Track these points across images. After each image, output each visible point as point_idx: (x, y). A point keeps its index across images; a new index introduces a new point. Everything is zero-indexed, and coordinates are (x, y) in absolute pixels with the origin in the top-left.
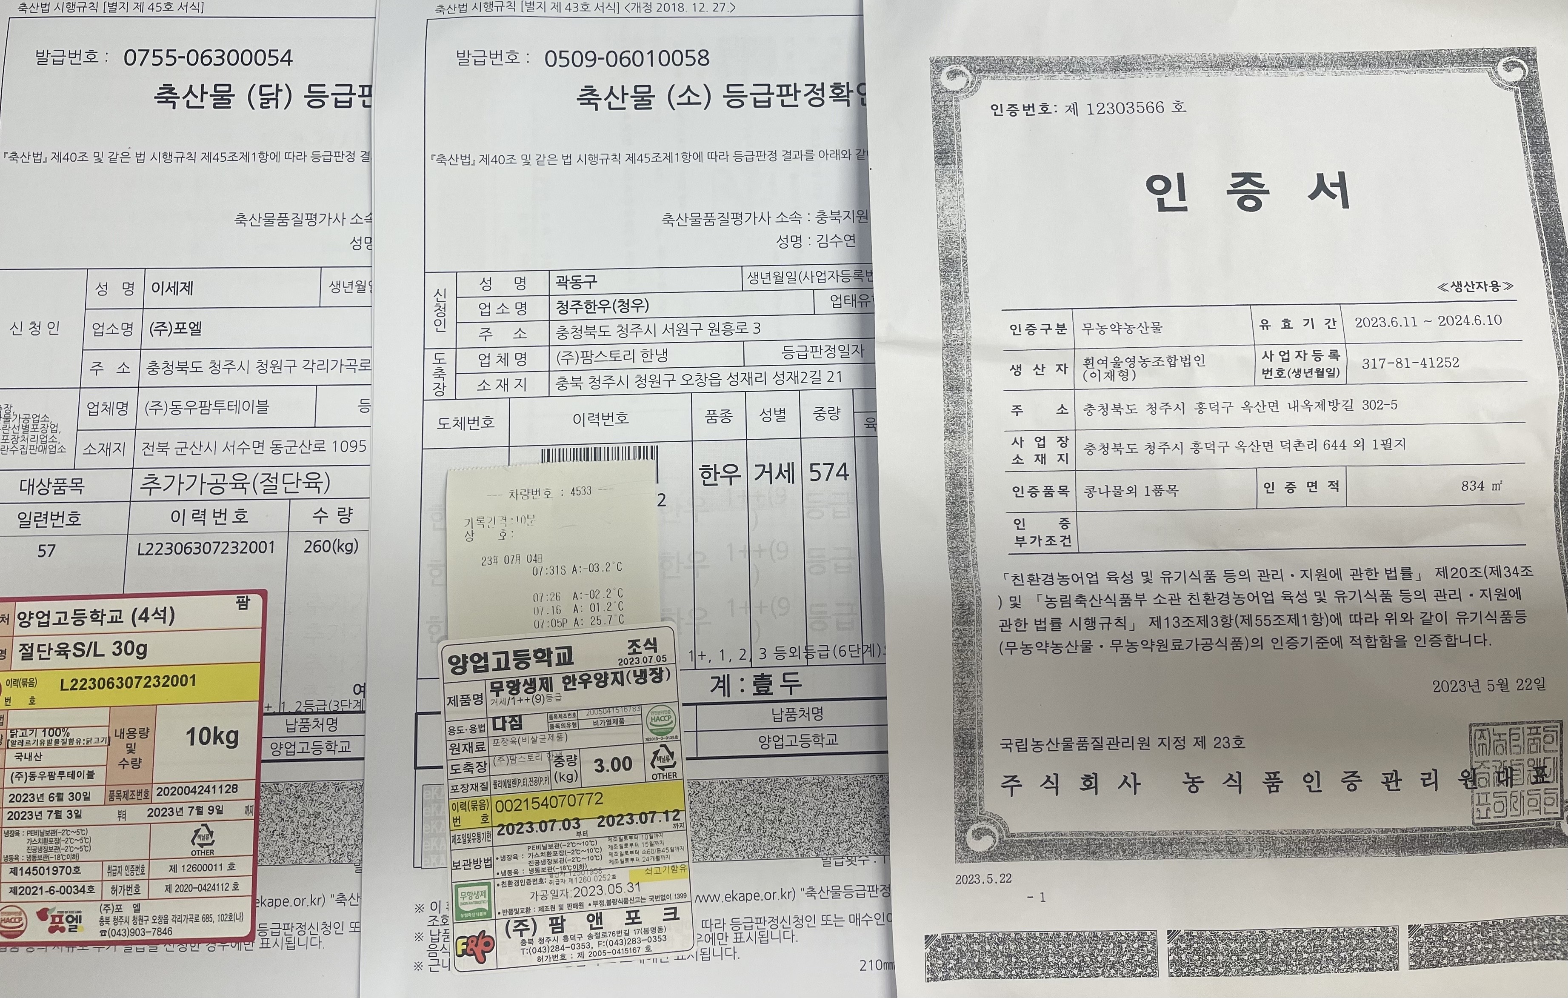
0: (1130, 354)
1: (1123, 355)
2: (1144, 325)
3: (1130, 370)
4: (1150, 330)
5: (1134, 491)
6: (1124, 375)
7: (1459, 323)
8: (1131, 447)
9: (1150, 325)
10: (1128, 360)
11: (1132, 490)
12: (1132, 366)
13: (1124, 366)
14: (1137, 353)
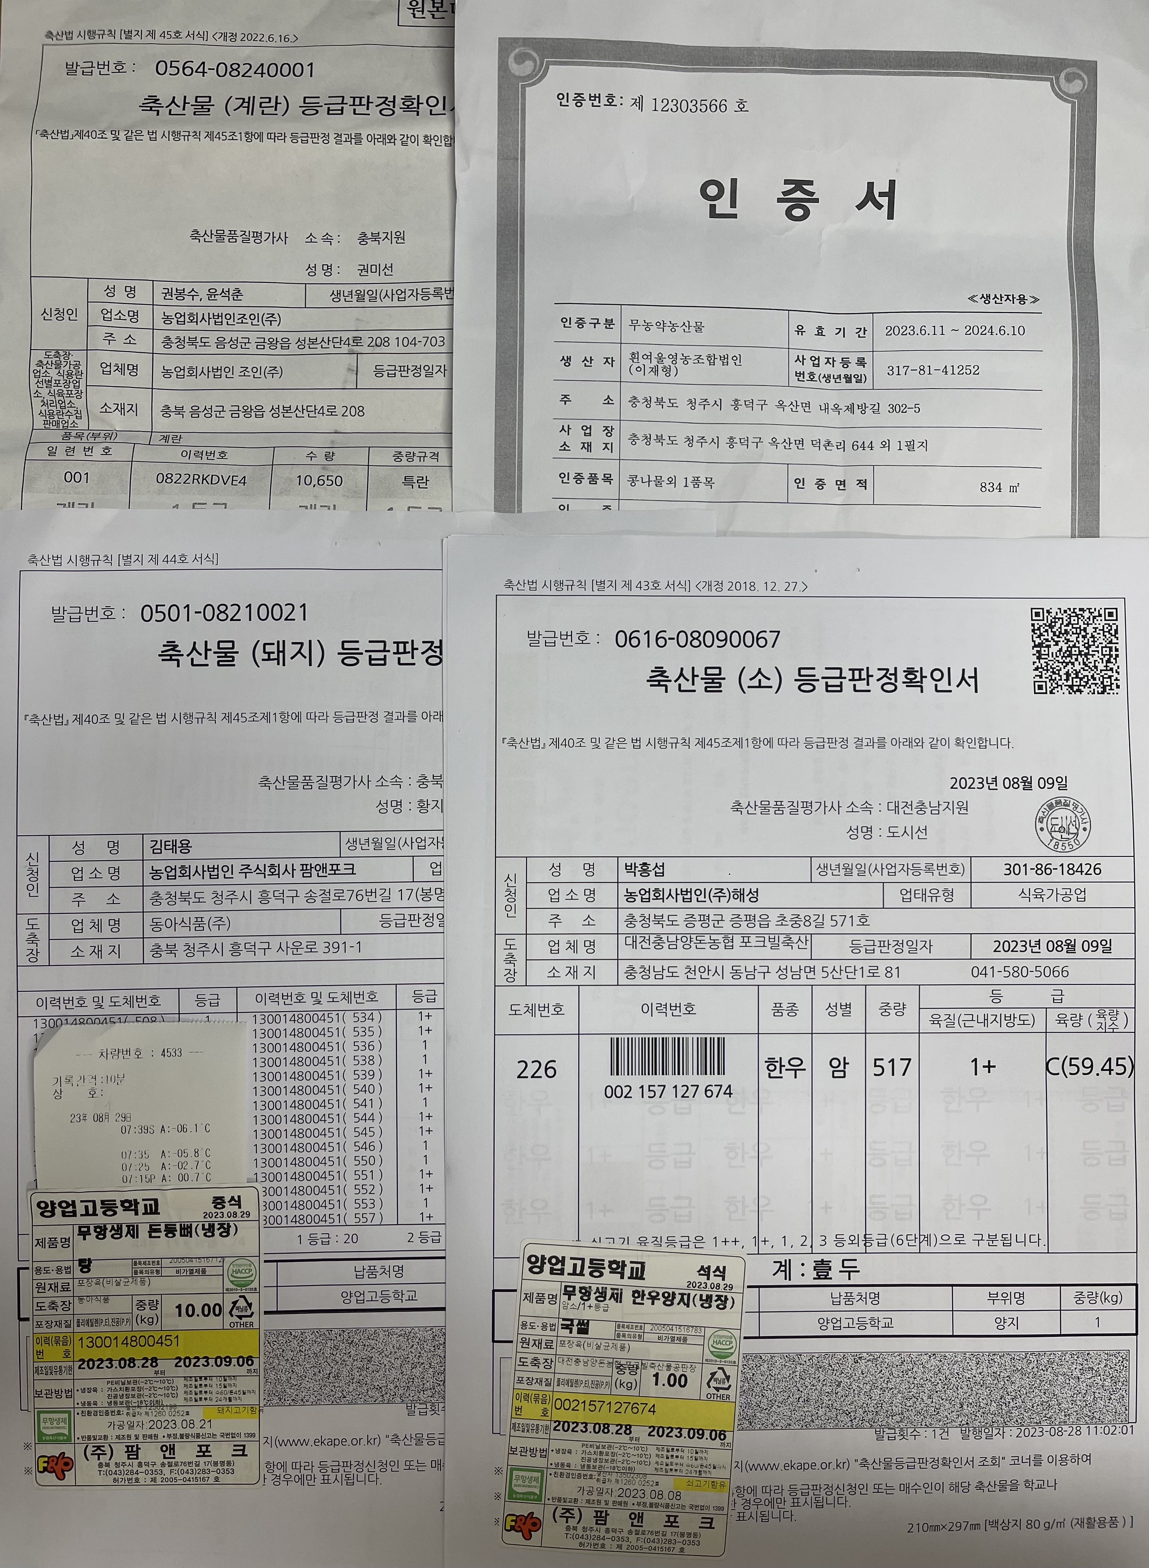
0: (672, 350)
1: (666, 351)
2: (687, 324)
3: (672, 366)
4: (692, 329)
5: (673, 481)
6: (667, 371)
7: (984, 333)
8: (671, 438)
9: (693, 324)
10: (671, 357)
11: (672, 481)
12: (674, 362)
13: (667, 362)
14: (680, 351)
